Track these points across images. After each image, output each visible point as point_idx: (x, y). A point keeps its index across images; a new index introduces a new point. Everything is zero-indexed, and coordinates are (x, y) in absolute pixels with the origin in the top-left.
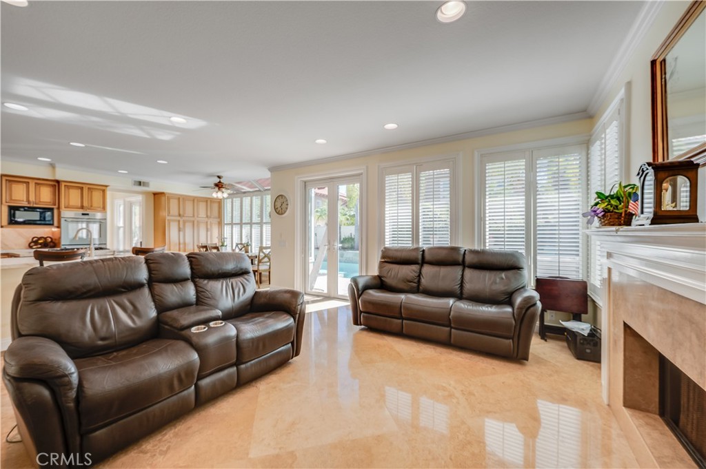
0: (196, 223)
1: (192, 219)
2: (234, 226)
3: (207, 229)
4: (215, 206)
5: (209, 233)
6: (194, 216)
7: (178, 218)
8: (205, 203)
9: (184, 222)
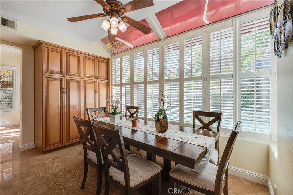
0: (82, 83)
1: (78, 78)
2: (123, 87)
3: (95, 90)
4: (103, 66)
5: (97, 94)
6: (79, 75)
7: (60, 76)
8: (92, 62)
9: (68, 82)
